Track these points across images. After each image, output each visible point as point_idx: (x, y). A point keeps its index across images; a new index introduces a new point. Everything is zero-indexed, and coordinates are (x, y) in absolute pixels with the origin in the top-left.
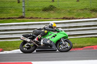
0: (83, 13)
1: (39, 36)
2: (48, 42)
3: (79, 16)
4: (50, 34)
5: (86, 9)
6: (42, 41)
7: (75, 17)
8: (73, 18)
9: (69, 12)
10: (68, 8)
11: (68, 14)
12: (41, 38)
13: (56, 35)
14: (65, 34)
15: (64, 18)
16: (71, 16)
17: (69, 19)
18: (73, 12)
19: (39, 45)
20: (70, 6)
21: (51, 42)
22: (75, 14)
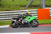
0: (16, 7)
1: (21, 19)
2: (26, 22)
3: (14, 9)
4: (27, 17)
5: (17, 5)
6: (23, 21)
7: (12, 10)
8: (10, 10)
9: (9, 7)
10: (8, 5)
11: (8, 8)
12: (22, 20)
13: (30, 18)
14: (35, 17)
15: (6, 10)
16: (10, 9)
17: (9, 11)
18: (11, 7)
19: (21, 23)
20: (9, 4)
21: (28, 22)
22: (12, 8)
